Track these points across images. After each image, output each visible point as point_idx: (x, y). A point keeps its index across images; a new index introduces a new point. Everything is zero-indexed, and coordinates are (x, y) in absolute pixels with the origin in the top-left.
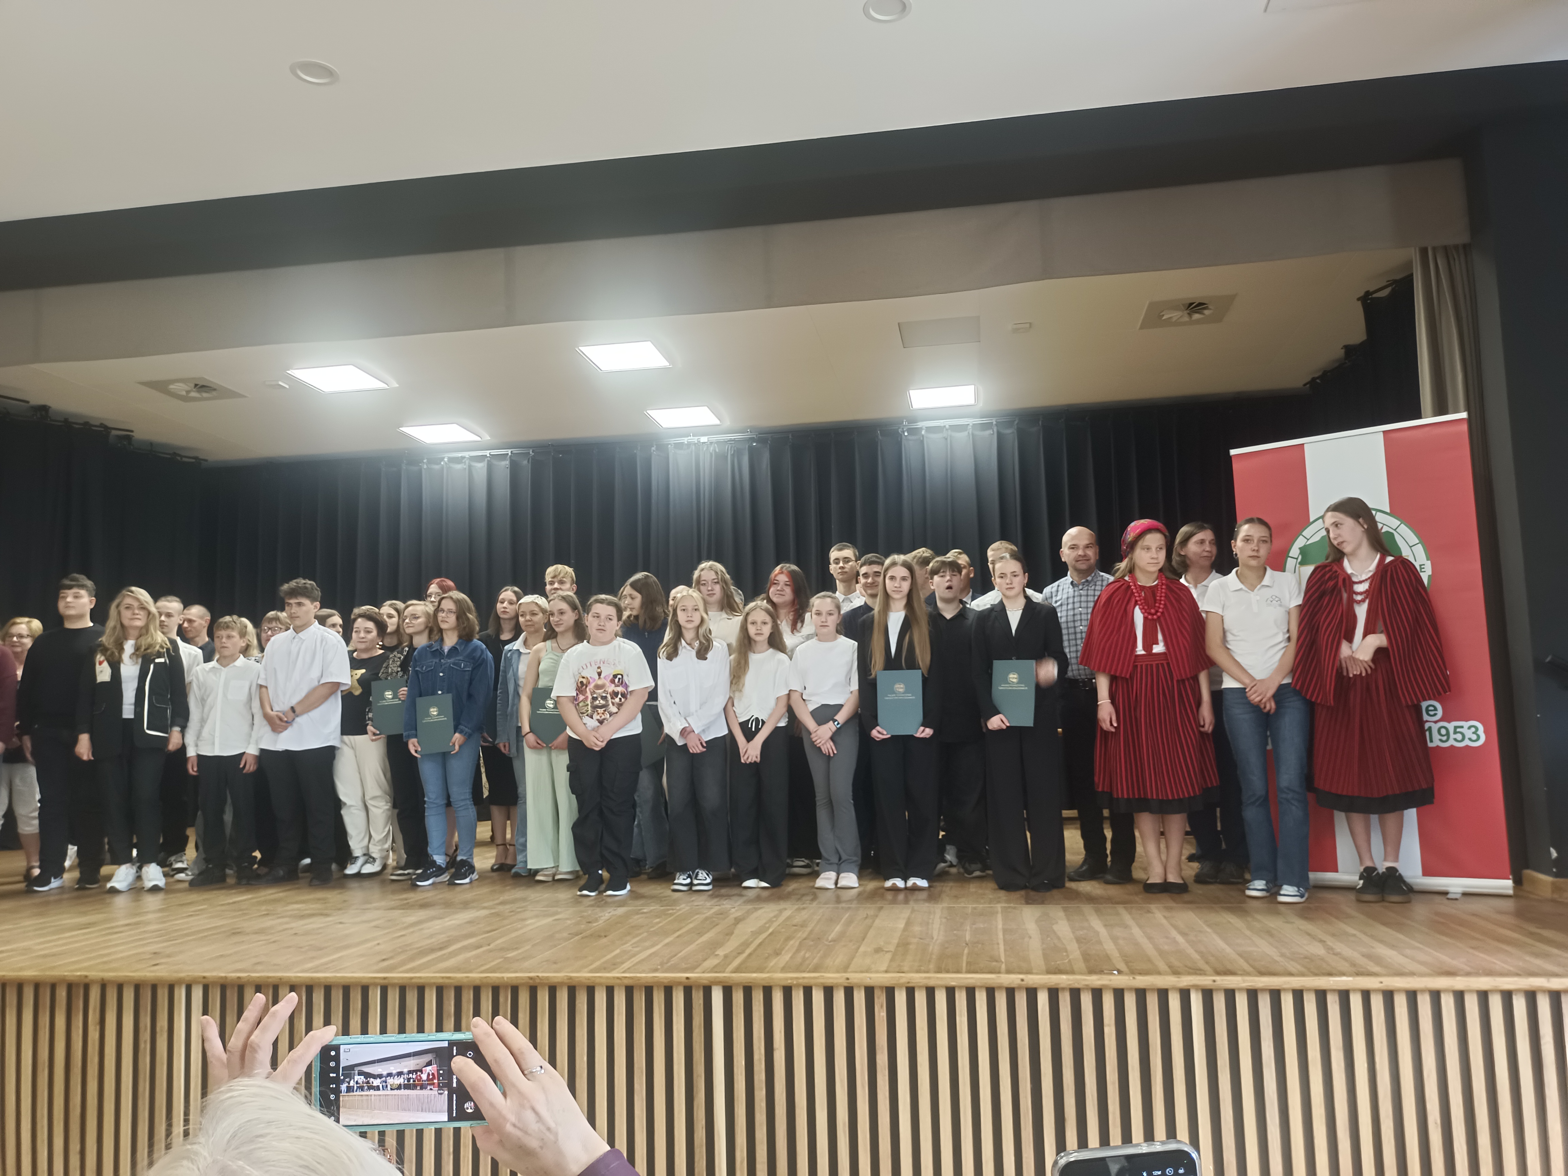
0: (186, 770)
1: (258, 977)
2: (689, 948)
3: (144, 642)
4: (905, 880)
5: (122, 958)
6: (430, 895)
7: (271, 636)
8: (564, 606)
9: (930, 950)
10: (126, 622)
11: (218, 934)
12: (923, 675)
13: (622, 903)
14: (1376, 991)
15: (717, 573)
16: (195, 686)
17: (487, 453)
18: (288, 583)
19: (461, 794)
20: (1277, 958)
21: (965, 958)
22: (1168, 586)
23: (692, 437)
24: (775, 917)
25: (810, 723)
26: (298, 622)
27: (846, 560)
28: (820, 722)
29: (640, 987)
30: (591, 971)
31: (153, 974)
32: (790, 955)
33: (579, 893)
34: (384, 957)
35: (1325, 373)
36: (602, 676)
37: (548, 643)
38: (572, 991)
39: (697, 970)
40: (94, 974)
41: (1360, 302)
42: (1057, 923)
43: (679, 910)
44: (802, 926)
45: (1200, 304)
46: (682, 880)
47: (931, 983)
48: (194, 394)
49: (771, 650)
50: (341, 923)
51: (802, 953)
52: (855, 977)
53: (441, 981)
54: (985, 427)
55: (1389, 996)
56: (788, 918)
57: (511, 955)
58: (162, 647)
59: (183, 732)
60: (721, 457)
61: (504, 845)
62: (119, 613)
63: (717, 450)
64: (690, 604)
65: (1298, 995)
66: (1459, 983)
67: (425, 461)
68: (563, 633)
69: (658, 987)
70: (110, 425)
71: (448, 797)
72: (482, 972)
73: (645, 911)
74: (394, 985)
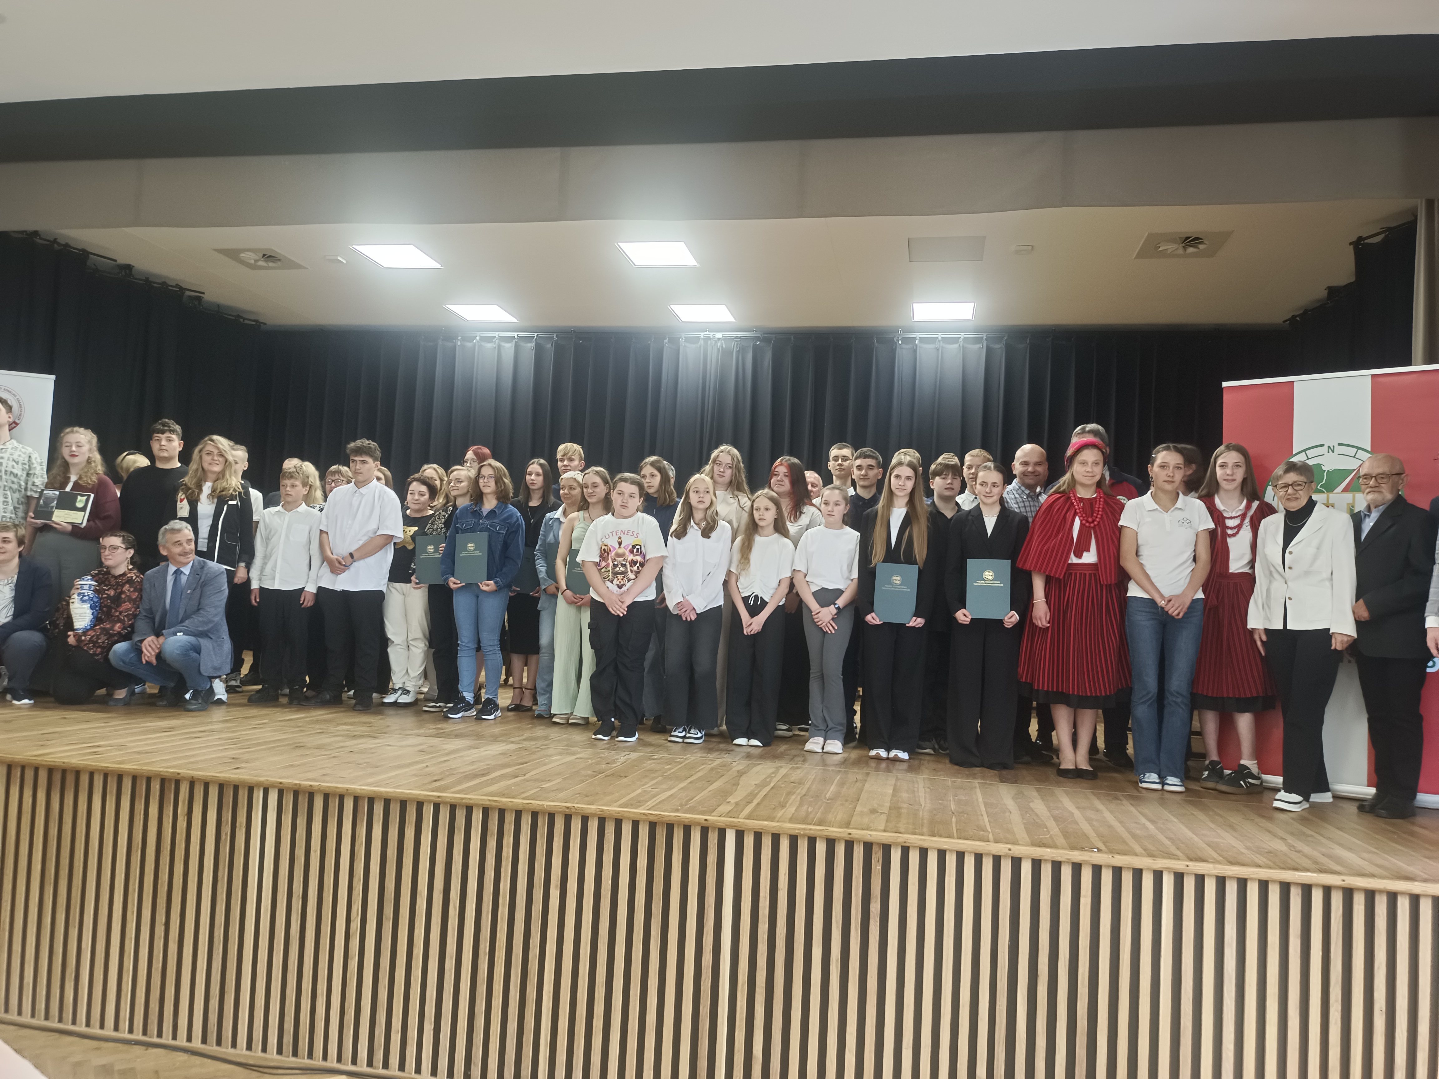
0: (250, 601)
1: (327, 787)
2: (702, 794)
3: (221, 484)
4: (888, 750)
5: (206, 760)
6: (461, 727)
7: (334, 487)
8: (598, 480)
9: (921, 816)
10: (206, 466)
11: (284, 746)
12: (919, 568)
13: (633, 749)
14: (1338, 888)
15: (733, 459)
16: (261, 526)
17: (516, 335)
18: (354, 442)
19: (491, 639)
20: (1243, 851)
21: (954, 826)
22: (1105, 501)
23: (708, 333)
24: (773, 773)
25: (813, 604)
26: (360, 478)
27: (845, 458)
28: (823, 604)
29: (662, 823)
30: (620, 806)
31: (236, 776)
32: (794, 809)
33: (594, 737)
34: (435, 778)
35: (1306, 311)
36: (622, 546)
37: (581, 512)
38: (602, 822)
39: (713, 814)
40: (185, 772)
41: (1352, 247)
42: (1033, 801)
43: (686, 759)
44: (800, 783)
45: (1196, 239)
46: (679, 733)
47: (925, 845)
48: (261, 263)
49: (776, 535)
50: (389, 745)
51: (805, 808)
52: (856, 833)
53: (488, 803)
54: (977, 340)
55: (1348, 893)
56: (784, 776)
57: (546, 785)
58: (235, 490)
59: (248, 567)
60: (726, 353)
61: (521, 688)
62: (201, 457)
63: (724, 346)
64: (702, 488)
65: (1264, 886)
66: (1416, 888)
67: (459, 338)
68: (594, 504)
69: (679, 825)
70: (184, 286)
71: (479, 642)
72: (524, 799)
73: (656, 757)
74: (446, 803)
